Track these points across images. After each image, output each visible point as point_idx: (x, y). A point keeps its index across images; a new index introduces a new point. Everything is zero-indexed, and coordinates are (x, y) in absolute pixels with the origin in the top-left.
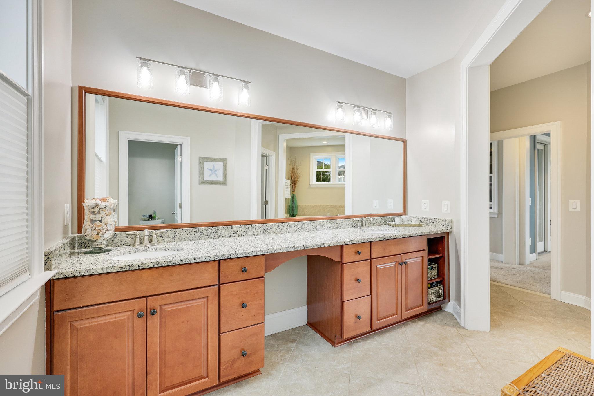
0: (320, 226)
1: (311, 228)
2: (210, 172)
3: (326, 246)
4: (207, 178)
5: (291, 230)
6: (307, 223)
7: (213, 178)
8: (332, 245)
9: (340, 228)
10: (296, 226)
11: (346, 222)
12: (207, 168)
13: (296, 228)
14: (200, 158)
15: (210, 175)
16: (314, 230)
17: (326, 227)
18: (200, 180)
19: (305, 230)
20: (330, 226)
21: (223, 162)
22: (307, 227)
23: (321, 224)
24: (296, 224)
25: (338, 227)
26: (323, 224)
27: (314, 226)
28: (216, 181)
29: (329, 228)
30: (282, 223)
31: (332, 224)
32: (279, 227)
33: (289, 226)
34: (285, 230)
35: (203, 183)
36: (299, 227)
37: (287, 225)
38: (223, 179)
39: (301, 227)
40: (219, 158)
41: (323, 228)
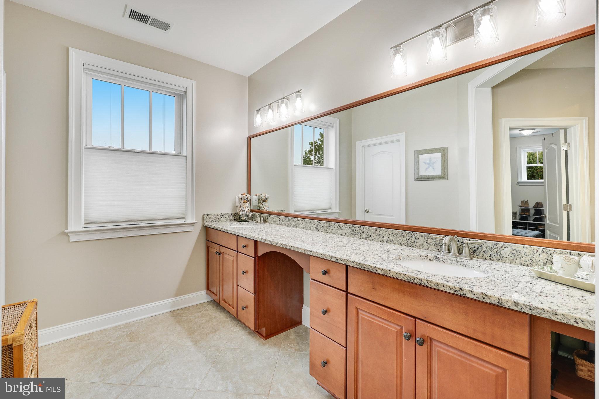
0: (376, 235)
1: (364, 236)
2: (427, 166)
3: (287, 248)
4: (422, 173)
5: (341, 232)
6: (359, 228)
7: (430, 172)
8: (292, 249)
9: (410, 245)
10: (346, 229)
11: (423, 238)
12: (423, 162)
13: (347, 232)
14: (416, 152)
15: (426, 170)
16: (368, 238)
17: (386, 239)
18: (416, 176)
19: (356, 236)
20: (391, 238)
21: (441, 152)
22: (358, 232)
23: (378, 232)
24: (347, 227)
25: (406, 243)
26: (380, 233)
27: (368, 233)
28: (432, 175)
29: (389, 241)
30: (333, 223)
31: (395, 236)
32: (330, 226)
33: (339, 227)
34: (336, 231)
35: (419, 178)
36: (349, 230)
37: (337, 225)
38: (442, 172)
39: (352, 231)
40: (437, 148)
41: (381, 239)
